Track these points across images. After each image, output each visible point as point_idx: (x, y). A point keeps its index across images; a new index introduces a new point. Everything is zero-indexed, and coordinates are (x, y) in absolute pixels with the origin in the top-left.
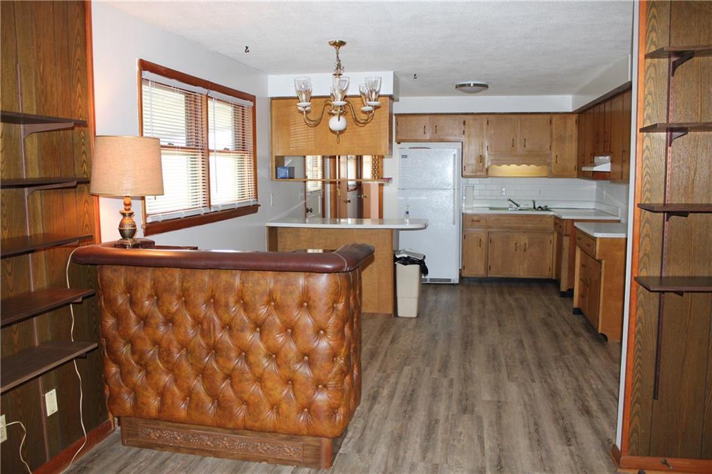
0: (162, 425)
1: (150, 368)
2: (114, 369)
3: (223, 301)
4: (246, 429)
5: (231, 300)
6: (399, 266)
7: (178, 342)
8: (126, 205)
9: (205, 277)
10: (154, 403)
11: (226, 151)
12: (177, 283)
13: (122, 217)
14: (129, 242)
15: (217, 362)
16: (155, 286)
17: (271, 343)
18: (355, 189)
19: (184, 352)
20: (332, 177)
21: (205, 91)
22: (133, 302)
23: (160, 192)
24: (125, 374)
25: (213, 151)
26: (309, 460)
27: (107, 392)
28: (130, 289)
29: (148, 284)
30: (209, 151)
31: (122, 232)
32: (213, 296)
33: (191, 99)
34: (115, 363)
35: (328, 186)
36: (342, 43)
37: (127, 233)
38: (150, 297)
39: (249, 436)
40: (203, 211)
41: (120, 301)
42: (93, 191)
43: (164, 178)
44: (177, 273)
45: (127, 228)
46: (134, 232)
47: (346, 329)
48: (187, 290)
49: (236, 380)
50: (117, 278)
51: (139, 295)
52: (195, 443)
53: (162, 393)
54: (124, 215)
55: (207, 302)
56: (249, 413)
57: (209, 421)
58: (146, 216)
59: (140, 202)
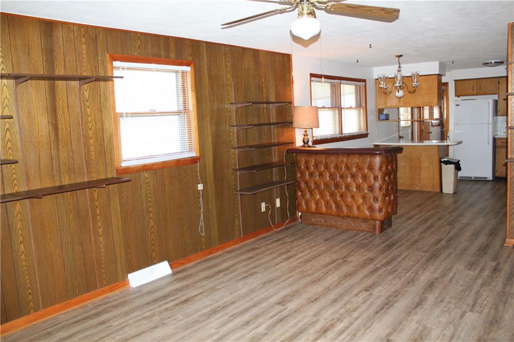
0: (317, 216)
1: (313, 193)
2: (300, 194)
3: (340, 166)
4: (348, 217)
5: (343, 167)
6: (443, 165)
7: (324, 183)
8: (305, 131)
9: (333, 158)
10: (313, 207)
11: (351, 108)
12: (324, 160)
13: (304, 136)
14: (307, 145)
15: (337, 190)
16: (315, 162)
17: (357, 182)
18: (439, 125)
19: (325, 186)
20: (418, 118)
21: (339, 81)
22: (307, 168)
23: (318, 127)
24: (303, 195)
25: (343, 108)
26: (371, 230)
27: (297, 202)
28: (307, 163)
29: (313, 161)
30: (342, 108)
31: (304, 142)
32: (336, 165)
33: (333, 86)
34: (300, 191)
35: (416, 124)
36: (401, 56)
37: (306, 142)
38: (314, 166)
39: (349, 220)
40: (339, 136)
41: (303, 167)
42: (294, 126)
43: (320, 121)
44: (324, 156)
45: (306, 140)
46: (308, 142)
47: (387, 178)
48: (327, 162)
49: (344, 197)
50: (302, 159)
51: (310, 165)
52: (329, 223)
53: (317, 203)
54: (305, 135)
55: (334, 167)
56: (348, 210)
57: (334, 214)
58: (313, 137)
59: (311, 130)
